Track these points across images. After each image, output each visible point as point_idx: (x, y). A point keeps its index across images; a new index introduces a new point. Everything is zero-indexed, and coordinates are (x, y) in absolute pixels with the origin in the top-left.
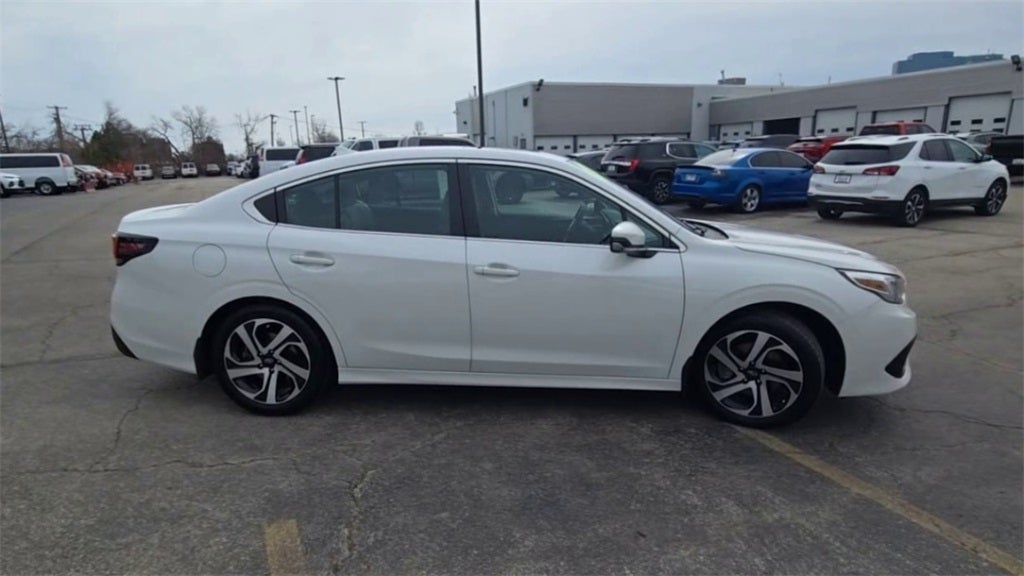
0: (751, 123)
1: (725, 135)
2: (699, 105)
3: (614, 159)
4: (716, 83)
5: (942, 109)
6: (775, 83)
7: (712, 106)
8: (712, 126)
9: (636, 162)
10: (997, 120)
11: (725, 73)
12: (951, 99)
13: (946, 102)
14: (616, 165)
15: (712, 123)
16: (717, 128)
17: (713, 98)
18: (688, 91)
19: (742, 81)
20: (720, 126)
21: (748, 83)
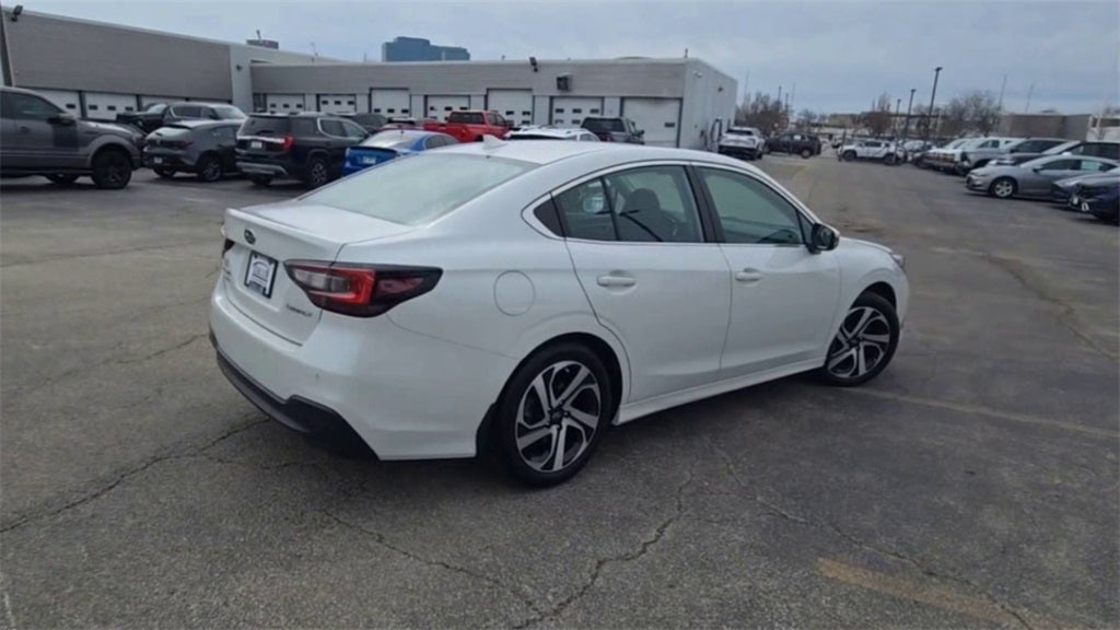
0: (304, 95)
1: (273, 106)
2: (239, 68)
3: (258, 134)
4: (244, 42)
5: (482, 99)
6: (309, 52)
7: (252, 70)
8: (255, 95)
9: (291, 139)
10: (524, 113)
11: (261, 33)
12: (488, 90)
13: (485, 93)
14: (263, 142)
15: (257, 91)
16: (262, 97)
17: (253, 61)
18: (223, 49)
19: (274, 45)
20: (265, 95)
21: (281, 47)
